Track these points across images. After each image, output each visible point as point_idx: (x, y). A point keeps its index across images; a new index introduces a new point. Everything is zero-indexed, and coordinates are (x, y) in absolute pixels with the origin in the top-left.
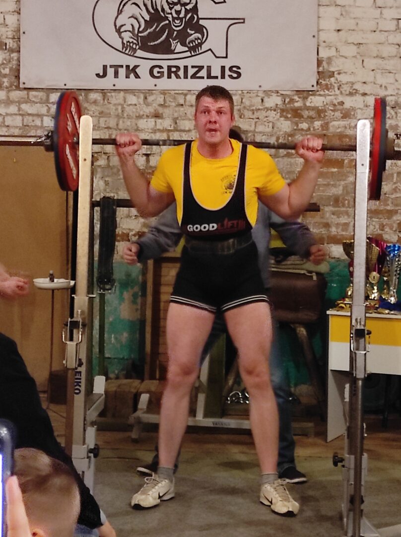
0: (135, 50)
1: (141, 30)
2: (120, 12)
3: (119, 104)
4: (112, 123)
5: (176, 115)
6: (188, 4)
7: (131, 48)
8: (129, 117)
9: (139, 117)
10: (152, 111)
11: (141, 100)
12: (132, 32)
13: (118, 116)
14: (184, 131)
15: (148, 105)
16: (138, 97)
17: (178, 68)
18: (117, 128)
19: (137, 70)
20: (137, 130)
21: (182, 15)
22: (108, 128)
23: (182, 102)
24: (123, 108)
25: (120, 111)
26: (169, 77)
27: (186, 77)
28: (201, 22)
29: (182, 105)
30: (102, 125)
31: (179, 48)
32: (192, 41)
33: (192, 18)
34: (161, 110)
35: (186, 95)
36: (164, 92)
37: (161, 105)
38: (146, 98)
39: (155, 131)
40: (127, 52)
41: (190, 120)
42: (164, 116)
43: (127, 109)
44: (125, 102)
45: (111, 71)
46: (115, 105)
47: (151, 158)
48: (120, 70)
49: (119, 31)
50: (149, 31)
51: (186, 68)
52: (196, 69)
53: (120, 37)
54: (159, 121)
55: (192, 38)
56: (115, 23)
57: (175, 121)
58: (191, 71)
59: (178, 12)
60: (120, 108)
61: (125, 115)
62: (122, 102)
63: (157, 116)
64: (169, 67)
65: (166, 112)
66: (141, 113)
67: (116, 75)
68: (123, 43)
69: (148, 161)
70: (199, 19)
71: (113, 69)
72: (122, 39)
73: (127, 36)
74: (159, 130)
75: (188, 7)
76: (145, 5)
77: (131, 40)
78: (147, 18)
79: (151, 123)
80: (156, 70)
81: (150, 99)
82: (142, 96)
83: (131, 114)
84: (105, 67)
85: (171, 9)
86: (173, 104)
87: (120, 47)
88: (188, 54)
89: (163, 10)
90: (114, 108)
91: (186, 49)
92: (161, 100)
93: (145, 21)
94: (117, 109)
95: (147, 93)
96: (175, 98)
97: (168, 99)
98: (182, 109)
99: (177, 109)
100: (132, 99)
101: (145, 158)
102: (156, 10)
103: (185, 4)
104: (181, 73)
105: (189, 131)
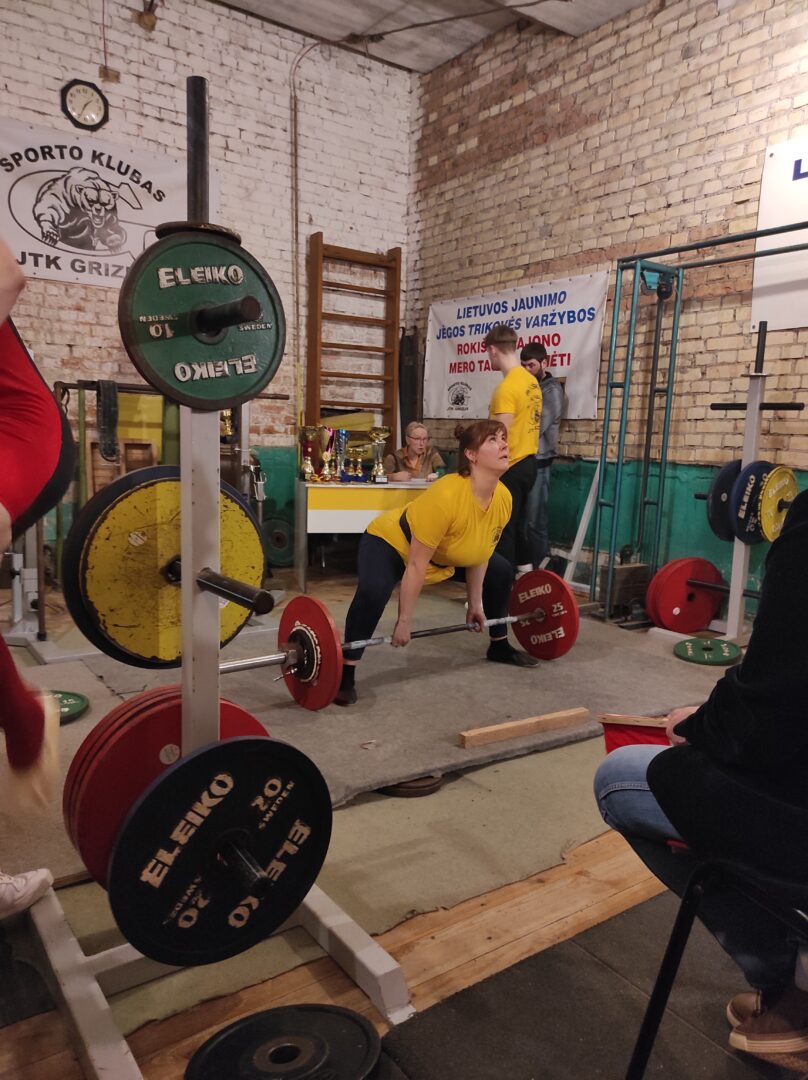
0: (55, 242)
1: (61, 221)
2: (38, 200)
3: (40, 293)
4: (33, 311)
5: (98, 310)
6: (106, 204)
7: (52, 239)
8: (51, 307)
9: (61, 308)
10: (74, 303)
11: (63, 291)
12: (53, 222)
13: (39, 305)
14: (105, 326)
15: (69, 297)
16: (59, 289)
17: (99, 265)
18: (38, 318)
19: (58, 262)
20: (59, 320)
21: (102, 213)
22: (29, 316)
23: (103, 298)
24: (44, 297)
25: (41, 299)
26: (91, 273)
27: (107, 275)
28: (120, 224)
29: (102, 301)
30: (23, 312)
31: (99, 246)
32: (112, 241)
33: (111, 218)
34: (83, 304)
35: (106, 292)
36: (85, 287)
37: (82, 299)
38: (67, 290)
39: (77, 323)
40: (47, 242)
41: (111, 316)
42: (86, 309)
43: (48, 298)
44: (46, 291)
45: (30, 260)
46: (35, 293)
47: (74, 349)
48: (40, 259)
49: (37, 219)
50: (69, 224)
51: (107, 265)
52: (116, 269)
53: (40, 226)
54: (82, 314)
55: (112, 237)
56: (34, 212)
57: (97, 315)
58: (112, 270)
59: (98, 210)
60: (40, 296)
61: (47, 305)
62: (43, 292)
63: (79, 309)
64: (91, 263)
65: (87, 306)
66: (63, 304)
67: (36, 264)
68: (43, 233)
69: (71, 351)
70: (118, 220)
71: (32, 258)
72: (42, 228)
73: (47, 227)
74: (82, 323)
75: (108, 207)
76: (65, 198)
77: (51, 231)
78: (68, 210)
79: (73, 315)
80: (77, 264)
81: (72, 291)
82: (63, 288)
83: (53, 304)
84: (23, 254)
85: (91, 206)
86: (95, 299)
87: (40, 236)
88: (108, 253)
89: (83, 206)
90: (35, 296)
91: (107, 248)
92: (82, 293)
93: (65, 213)
94: (37, 298)
95: (68, 286)
96: (96, 294)
97: (90, 294)
98: (103, 305)
99: (98, 304)
100: (53, 290)
101: (68, 348)
102: (76, 205)
103: (104, 204)
104: (102, 270)
105: (111, 326)
